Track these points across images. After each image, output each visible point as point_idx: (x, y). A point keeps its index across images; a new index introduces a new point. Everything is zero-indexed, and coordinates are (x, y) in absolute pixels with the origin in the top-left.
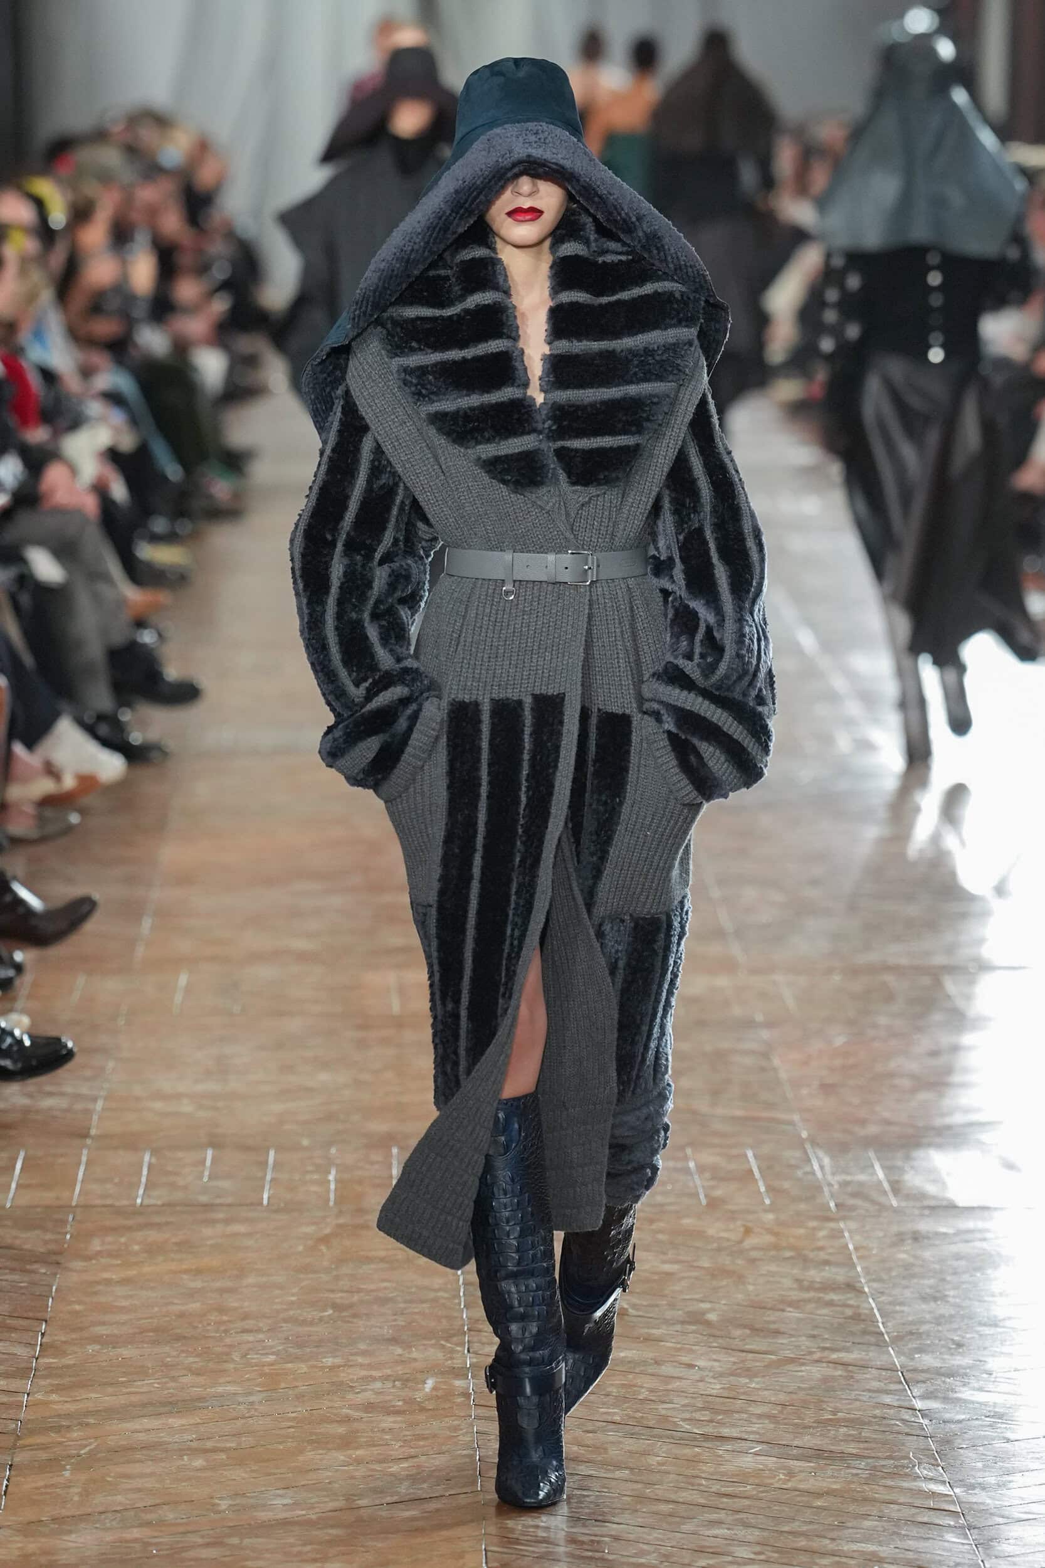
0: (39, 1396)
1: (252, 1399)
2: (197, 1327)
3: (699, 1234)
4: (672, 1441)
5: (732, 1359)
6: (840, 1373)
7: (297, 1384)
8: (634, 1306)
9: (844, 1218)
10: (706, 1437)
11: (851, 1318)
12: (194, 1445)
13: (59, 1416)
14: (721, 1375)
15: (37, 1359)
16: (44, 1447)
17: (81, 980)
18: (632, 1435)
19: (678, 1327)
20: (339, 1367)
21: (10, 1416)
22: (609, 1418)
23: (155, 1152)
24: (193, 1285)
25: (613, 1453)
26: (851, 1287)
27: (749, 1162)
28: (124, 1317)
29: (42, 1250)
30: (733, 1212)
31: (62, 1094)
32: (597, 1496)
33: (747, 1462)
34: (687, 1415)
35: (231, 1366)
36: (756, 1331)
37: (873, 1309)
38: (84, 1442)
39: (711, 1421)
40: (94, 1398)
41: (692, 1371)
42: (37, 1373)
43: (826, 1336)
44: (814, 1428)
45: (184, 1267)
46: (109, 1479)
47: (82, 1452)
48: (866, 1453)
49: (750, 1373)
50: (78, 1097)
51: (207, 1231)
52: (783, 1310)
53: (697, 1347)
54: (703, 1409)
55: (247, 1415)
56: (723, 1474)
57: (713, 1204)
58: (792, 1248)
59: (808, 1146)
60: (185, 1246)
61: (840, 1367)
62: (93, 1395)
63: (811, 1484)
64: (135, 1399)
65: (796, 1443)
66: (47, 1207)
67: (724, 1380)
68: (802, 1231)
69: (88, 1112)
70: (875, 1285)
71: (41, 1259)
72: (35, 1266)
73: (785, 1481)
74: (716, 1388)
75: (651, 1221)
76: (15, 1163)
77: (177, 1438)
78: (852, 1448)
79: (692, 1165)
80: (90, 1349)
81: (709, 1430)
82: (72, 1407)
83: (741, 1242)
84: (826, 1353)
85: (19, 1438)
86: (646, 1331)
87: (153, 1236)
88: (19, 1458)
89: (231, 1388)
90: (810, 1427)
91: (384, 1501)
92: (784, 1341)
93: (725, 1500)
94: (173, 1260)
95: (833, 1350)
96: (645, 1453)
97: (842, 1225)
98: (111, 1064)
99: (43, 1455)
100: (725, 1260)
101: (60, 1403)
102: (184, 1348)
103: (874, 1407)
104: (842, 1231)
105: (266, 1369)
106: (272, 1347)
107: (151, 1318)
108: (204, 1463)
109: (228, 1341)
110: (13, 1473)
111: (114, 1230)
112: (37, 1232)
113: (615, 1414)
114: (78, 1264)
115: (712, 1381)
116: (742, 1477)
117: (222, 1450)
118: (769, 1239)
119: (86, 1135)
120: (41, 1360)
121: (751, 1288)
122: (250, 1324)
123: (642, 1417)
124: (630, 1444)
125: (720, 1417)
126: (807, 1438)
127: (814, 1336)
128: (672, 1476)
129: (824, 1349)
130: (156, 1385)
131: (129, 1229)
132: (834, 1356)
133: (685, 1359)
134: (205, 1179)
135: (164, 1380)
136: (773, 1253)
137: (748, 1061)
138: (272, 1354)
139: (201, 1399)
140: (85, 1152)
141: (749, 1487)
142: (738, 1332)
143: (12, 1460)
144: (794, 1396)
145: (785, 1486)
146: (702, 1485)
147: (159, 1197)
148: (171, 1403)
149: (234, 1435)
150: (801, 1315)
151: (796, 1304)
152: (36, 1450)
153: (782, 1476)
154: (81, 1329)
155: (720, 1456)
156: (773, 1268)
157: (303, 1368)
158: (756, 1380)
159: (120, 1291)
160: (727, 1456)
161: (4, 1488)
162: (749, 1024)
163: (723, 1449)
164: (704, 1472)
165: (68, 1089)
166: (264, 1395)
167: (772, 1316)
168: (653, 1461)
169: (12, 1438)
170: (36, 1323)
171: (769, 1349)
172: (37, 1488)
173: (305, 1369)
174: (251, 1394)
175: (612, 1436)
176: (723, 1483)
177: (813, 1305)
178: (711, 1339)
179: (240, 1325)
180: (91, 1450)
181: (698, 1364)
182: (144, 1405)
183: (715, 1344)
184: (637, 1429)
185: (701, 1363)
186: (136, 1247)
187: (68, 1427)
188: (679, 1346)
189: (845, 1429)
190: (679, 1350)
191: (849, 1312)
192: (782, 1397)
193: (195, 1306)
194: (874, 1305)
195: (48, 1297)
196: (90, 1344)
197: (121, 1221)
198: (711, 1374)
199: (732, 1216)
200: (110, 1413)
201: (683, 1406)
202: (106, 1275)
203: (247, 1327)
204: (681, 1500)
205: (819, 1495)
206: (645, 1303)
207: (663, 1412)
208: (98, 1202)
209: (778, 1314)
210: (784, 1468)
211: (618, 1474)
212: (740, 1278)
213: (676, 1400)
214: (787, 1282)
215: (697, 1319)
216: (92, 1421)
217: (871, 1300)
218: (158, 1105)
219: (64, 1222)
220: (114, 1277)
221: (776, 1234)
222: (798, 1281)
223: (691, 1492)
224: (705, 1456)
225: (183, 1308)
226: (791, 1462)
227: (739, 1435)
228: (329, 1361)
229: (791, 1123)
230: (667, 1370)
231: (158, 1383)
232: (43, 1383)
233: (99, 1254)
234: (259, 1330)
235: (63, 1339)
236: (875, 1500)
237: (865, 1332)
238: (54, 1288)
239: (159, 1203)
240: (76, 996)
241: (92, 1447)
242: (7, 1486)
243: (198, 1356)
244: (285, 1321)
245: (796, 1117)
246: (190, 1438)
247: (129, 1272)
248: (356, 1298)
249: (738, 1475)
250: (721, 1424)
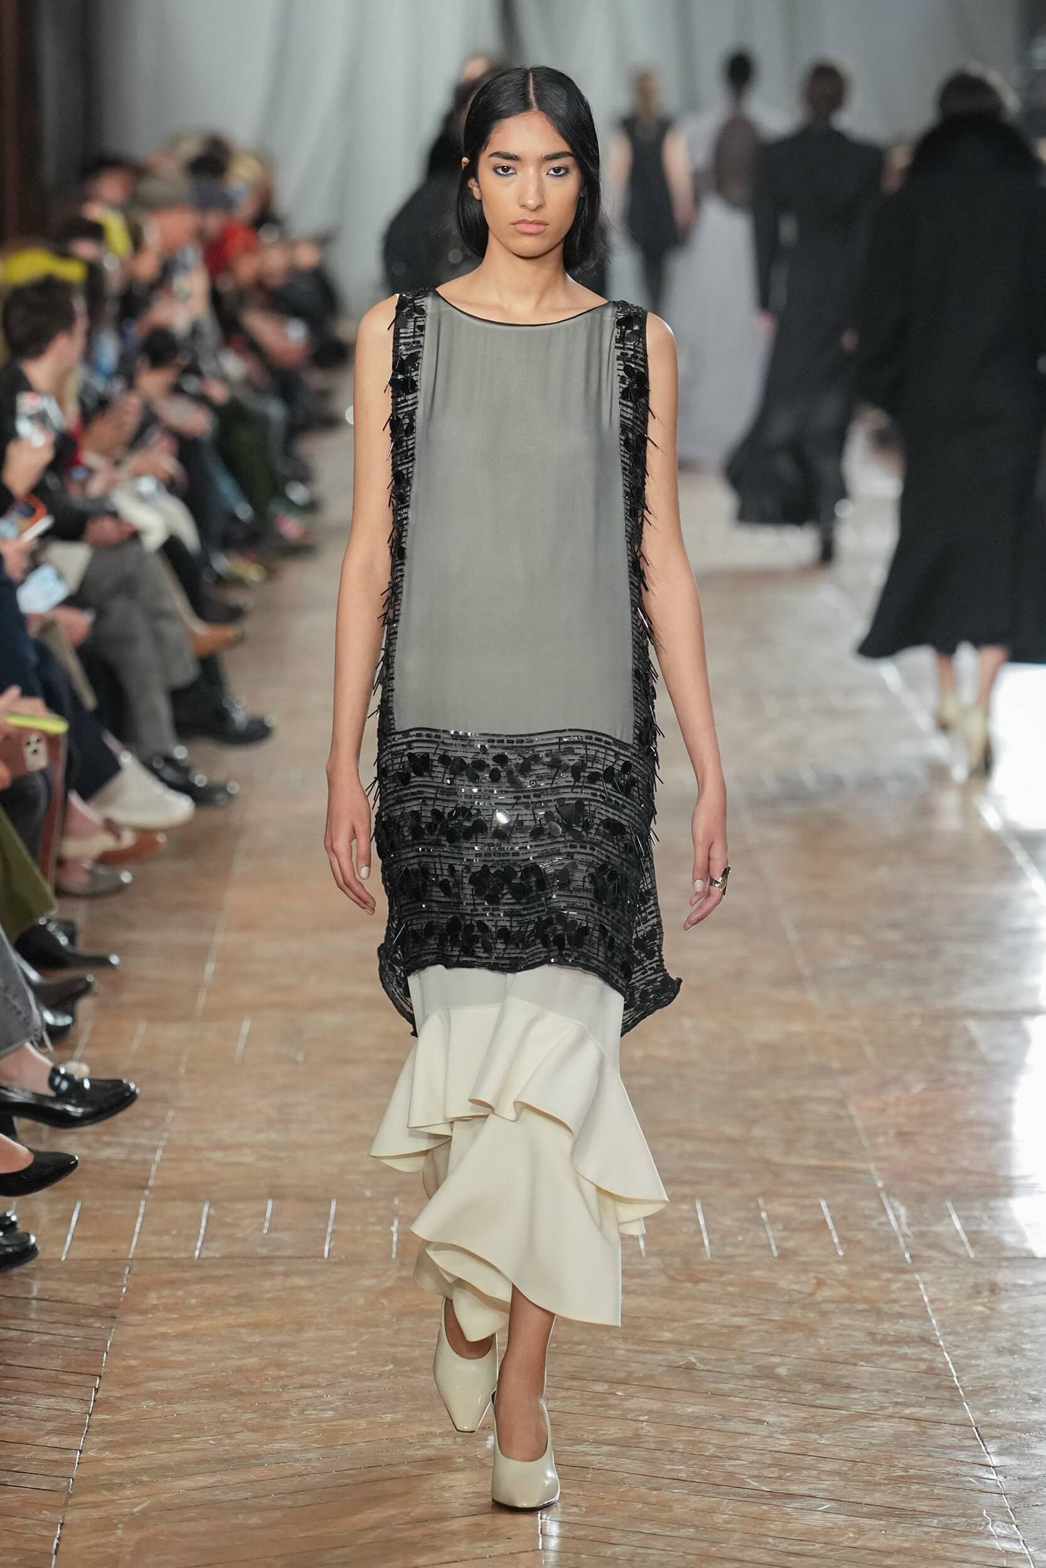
0: (92, 1454)
1: (309, 1455)
2: (255, 1382)
3: (770, 1287)
4: (738, 1498)
5: (803, 1415)
6: (912, 1428)
7: (355, 1441)
8: (702, 1360)
9: (919, 1270)
10: (774, 1494)
11: (926, 1372)
12: (250, 1502)
13: (112, 1473)
14: (791, 1431)
15: (90, 1415)
16: (96, 1505)
17: (142, 1027)
18: (698, 1493)
19: (747, 1382)
20: (399, 1422)
21: (62, 1475)
22: (674, 1475)
23: (213, 1203)
24: (250, 1340)
25: (679, 1510)
26: (925, 1340)
27: (822, 1211)
28: (181, 1372)
29: (96, 1304)
30: (805, 1263)
31: (121, 1144)
32: (661, 1554)
33: (816, 1520)
34: (756, 1473)
35: (288, 1422)
36: (827, 1385)
37: (947, 1363)
38: (138, 1500)
39: (780, 1478)
40: (147, 1455)
41: (760, 1427)
42: (91, 1430)
43: (899, 1391)
44: (885, 1485)
45: (243, 1321)
46: (162, 1538)
47: (135, 1510)
48: (939, 1511)
49: (820, 1429)
50: (136, 1147)
51: (267, 1284)
52: (855, 1365)
53: (766, 1402)
54: (770, 1466)
55: (304, 1473)
56: (790, 1532)
57: (785, 1255)
58: (865, 1300)
59: (883, 1196)
60: (245, 1300)
61: (913, 1422)
62: (147, 1452)
63: (880, 1543)
64: (189, 1455)
65: (867, 1500)
66: (101, 1260)
67: (793, 1436)
68: (875, 1283)
69: (146, 1163)
70: (950, 1338)
71: (96, 1313)
72: (90, 1321)
73: (855, 1540)
74: (785, 1443)
75: (721, 1273)
76: (72, 1215)
77: (232, 1496)
78: (923, 1506)
79: (764, 1215)
80: (145, 1405)
81: (777, 1487)
82: (125, 1465)
83: (812, 1294)
84: (899, 1408)
85: (70, 1496)
86: (714, 1385)
87: (211, 1289)
88: (72, 1516)
89: (287, 1445)
90: (880, 1484)
91: (442, 1560)
92: (855, 1396)
93: (792, 1559)
94: (230, 1314)
95: (907, 1405)
96: (711, 1511)
97: (917, 1277)
98: (171, 1113)
99: (95, 1514)
100: (797, 1313)
101: (113, 1461)
102: (240, 1404)
103: (946, 1463)
104: (916, 1283)
105: (324, 1425)
106: (330, 1403)
107: (208, 1373)
108: (259, 1522)
109: (286, 1396)
110: (64, 1531)
111: (171, 1283)
112: (93, 1285)
113: (681, 1470)
114: (136, 1318)
115: (781, 1436)
116: (810, 1536)
117: (281, 1508)
118: (843, 1291)
119: (144, 1187)
120: (94, 1417)
121: (822, 1341)
122: (308, 1379)
123: (708, 1475)
124: (696, 1502)
125: (789, 1474)
126: (877, 1495)
127: (887, 1391)
128: (738, 1535)
129: (897, 1403)
130: (211, 1442)
131: (187, 1282)
132: (907, 1411)
133: (753, 1414)
134: (265, 1231)
135: (219, 1437)
136: (846, 1305)
137: (824, 1109)
138: (332, 1409)
139: (257, 1456)
140: (143, 1203)
141: (817, 1545)
142: (809, 1387)
143: (63, 1517)
144: (865, 1453)
145: (854, 1545)
146: (769, 1544)
147: (216, 1250)
148: (226, 1460)
149: (291, 1493)
150: (873, 1369)
151: (868, 1358)
152: (91, 1507)
153: (852, 1535)
154: (137, 1384)
155: (788, 1514)
156: (846, 1321)
157: (363, 1424)
158: (826, 1436)
159: (175, 1345)
160: (795, 1514)
161: (55, 1546)
162: (824, 1071)
163: (791, 1506)
164: (772, 1530)
165: (127, 1140)
166: (322, 1451)
167: (845, 1370)
168: (719, 1519)
169: (64, 1496)
170: (90, 1378)
171: (841, 1404)
172: (89, 1548)
173: (364, 1425)
174: (307, 1450)
175: (677, 1492)
176: (791, 1541)
177: (886, 1359)
178: (781, 1394)
179: (298, 1380)
180: (144, 1509)
181: (766, 1419)
182: (200, 1462)
183: (785, 1400)
184: (703, 1486)
185: (769, 1419)
186: (193, 1301)
187: (121, 1484)
188: (747, 1401)
189: (917, 1486)
190: (747, 1405)
191: (923, 1366)
192: (853, 1454)
193: (252, 1361)
194: (948, 1359)
195: (103, 1352)
196: (143, 1401)
197: (176, 1275)
198: (780, 1430)
199: (805, 1268)
200: (163, 1470)
201: (752, 1462)
202: (162, 1329)
203: (306, 1382)
204: (747, 1558)
205: (889, 1553)
206: (713, 1358)
207: (731, 1469)
208: (157, 1254)
209: (850, 1367)
210: (854, 1525)
211: (683, 1532)
212: (811, 1332)
213: (743, 1456)
214: (860, 1335)
215: (766, 1373)
216: (145, 1479)
217: (946, 1354)
218: (218, 1156)
219: (118, 1275)
220: (170, 1331)
221: (849, 1287)
222: (872, 1334)
223: (758, 1551)
224: (773, 1514)
225: (239, 1363)
226: (862, 1520)
227: (807, 1493)
228: (388, 1417)
229: (867, 1172)
230: (734, 1425)
231: (213, 1440)
232: (95, 1439)
233: (155, 1307)
234: (318, 1386)
235: (119, 1395)
236: (947, 1559)
237: (938, 1387)
238: (109, 1342)
239: (218, 1255)
240: (136, 1045)
241: (146, 1505)
242: (58, 1545)
243: (254, 1412)
244: (344, 1376)
245: (872, 1166)
246: (245, 1496)
247: (186, 1327)
248: (417, 1353)
249: (805, 1534)
250: (791, 1481)
